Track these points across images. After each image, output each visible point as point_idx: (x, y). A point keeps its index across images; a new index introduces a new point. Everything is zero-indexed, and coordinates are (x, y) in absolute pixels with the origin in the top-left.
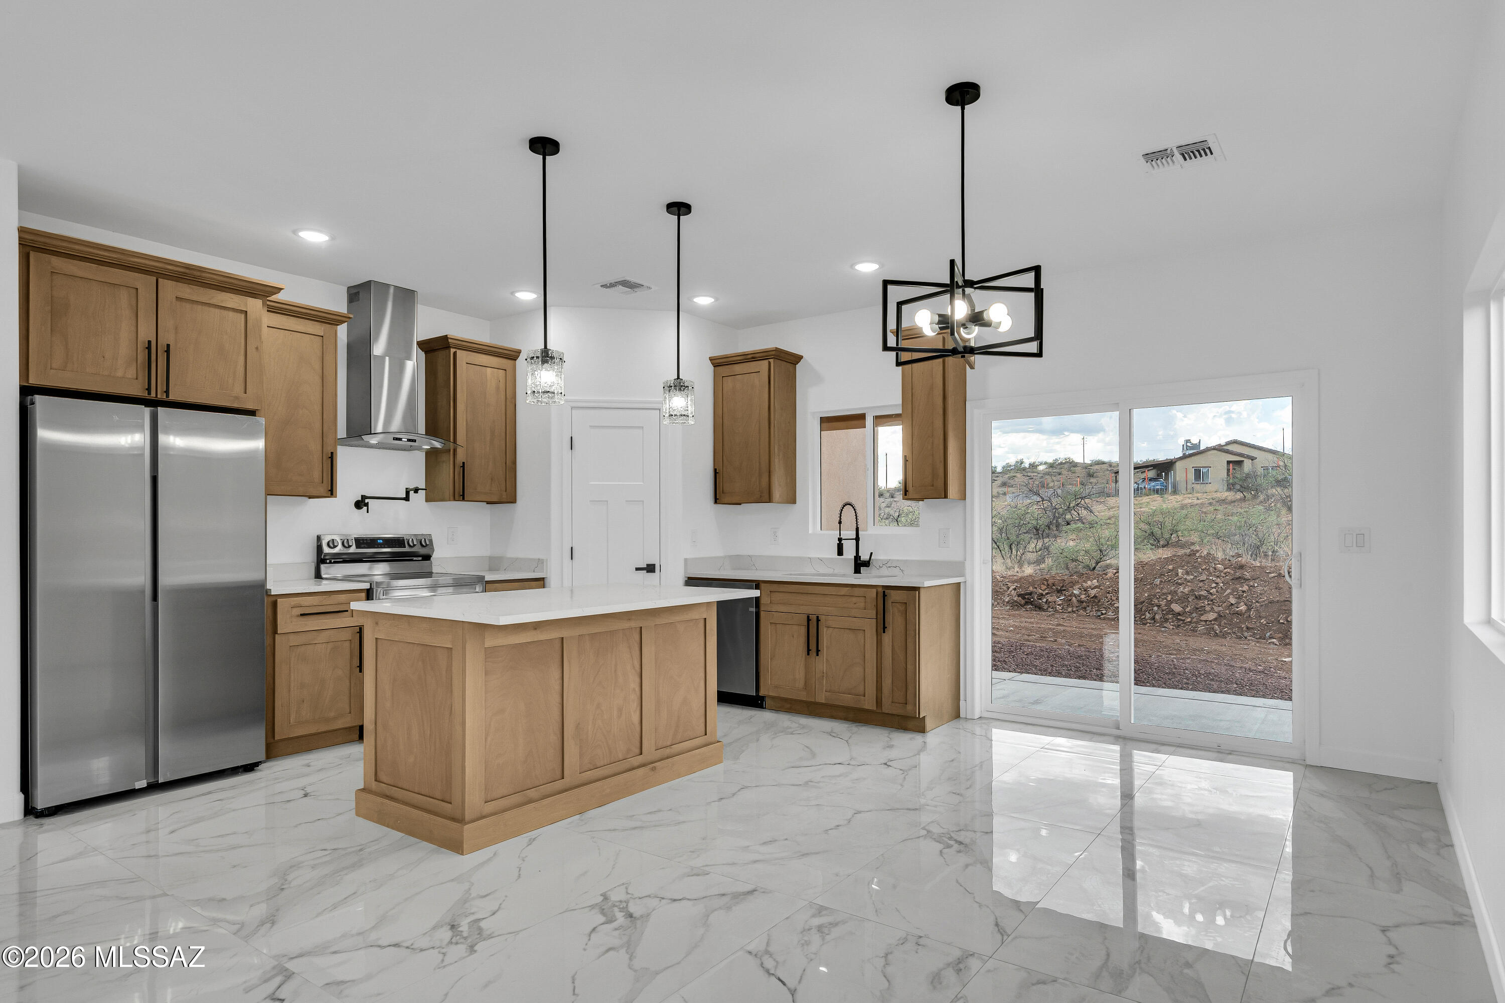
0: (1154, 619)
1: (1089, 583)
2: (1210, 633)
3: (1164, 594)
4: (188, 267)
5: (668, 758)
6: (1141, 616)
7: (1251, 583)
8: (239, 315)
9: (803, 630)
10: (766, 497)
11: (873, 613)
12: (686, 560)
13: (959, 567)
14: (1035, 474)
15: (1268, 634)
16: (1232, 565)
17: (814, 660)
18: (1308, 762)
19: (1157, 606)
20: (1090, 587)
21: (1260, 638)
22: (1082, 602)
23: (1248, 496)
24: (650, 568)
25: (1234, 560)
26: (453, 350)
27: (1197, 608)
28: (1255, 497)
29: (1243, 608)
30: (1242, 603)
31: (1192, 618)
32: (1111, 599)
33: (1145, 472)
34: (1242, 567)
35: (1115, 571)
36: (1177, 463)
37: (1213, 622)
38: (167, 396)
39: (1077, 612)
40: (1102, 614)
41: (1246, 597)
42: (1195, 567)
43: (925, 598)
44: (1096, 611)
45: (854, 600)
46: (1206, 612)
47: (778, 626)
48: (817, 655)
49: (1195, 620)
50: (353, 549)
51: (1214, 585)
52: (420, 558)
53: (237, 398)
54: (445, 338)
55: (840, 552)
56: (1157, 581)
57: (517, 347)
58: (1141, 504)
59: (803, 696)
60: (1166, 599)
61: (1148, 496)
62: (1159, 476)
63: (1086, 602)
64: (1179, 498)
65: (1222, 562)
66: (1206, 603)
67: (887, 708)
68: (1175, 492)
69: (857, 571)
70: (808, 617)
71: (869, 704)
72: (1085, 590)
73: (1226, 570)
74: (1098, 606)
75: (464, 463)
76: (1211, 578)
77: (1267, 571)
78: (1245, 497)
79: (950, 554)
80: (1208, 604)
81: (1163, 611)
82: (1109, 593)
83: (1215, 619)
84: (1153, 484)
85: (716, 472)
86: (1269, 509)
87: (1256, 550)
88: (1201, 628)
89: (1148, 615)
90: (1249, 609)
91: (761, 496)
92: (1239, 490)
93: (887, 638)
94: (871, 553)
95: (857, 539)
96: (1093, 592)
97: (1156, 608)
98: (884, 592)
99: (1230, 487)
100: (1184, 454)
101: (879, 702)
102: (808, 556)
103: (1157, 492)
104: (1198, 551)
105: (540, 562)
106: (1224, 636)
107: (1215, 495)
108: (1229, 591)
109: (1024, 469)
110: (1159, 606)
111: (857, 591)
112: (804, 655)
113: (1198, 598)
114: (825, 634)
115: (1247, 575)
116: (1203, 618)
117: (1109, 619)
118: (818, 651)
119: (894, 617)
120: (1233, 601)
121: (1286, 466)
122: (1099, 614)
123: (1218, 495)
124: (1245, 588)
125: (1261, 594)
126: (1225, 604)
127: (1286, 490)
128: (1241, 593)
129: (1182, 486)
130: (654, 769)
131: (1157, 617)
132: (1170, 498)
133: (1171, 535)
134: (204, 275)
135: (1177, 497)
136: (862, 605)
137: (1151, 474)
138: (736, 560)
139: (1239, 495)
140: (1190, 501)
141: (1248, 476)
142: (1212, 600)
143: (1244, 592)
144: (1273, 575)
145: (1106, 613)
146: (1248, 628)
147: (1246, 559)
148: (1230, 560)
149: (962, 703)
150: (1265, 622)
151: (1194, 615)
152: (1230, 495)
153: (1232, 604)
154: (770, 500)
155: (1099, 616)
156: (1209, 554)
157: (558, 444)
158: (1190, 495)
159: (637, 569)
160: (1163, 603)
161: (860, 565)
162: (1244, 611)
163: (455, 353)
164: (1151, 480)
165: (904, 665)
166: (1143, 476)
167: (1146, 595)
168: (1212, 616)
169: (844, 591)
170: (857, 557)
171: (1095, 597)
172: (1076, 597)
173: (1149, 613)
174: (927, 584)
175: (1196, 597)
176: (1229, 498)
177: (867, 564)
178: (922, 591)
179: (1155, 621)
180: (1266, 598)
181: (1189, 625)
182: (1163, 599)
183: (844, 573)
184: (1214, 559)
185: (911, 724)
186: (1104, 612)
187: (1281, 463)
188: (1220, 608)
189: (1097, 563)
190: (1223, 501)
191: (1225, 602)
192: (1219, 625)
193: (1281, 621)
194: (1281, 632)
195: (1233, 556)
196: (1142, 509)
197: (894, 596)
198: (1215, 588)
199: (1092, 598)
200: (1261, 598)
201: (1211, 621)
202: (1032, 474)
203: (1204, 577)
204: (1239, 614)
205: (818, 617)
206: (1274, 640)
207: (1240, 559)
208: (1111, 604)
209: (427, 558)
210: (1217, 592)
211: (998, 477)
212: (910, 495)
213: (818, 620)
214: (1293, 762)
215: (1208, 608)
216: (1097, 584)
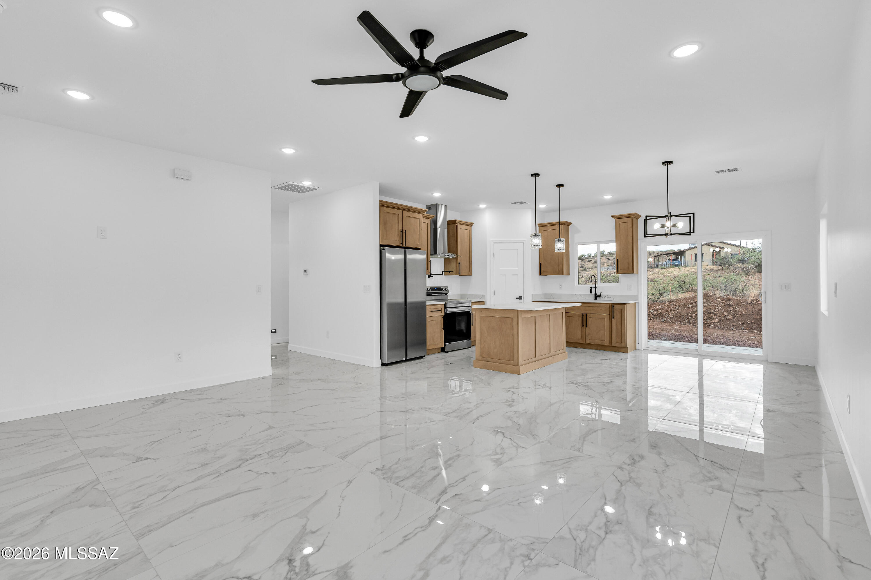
0: (690, 322)
1: (657, 307)
2: (716, 327)
3: (694, 312)
4: (409, 207)
5: (556, 355)
6: (683, 321)
7: (734, 307)
8: (417, 219)
9: (580, 319)
10: (560, 272)
11: (608, 313)
12: (532, 295)
13: (636, 297)
14: (611, 257)
15: (743, 328)
16: (725, 299)
17: (585, 329)
18: (769, 361)
19: (690, 317)
20: (658, 309)
21: (739, 329)
22: (655, 315)
23: (725, 268)
24: (520, 298)
25: (725, 297)
26: (456, 224)
27: (709, 318)
28: (728, 268)
29: (731, 317)
30: (730, 315)
31: (707, 322)
32: (668, 314)
33: (670, 256)
34: (729, 300)
35: (669, 302)
36: (686, 252)
37: (717, 323)
38: (405, 245)
39: (653, 320)
40: (665, 320)
41: (732, 313)
42: (708, 300)
43: (628, 307)
44: (661, 319)
45: (601, 308)
46: (713, 319)
47: (570, 317)
48: (587, 327)
49: (708, 322)
50: (430, 292)
51: (717, 308)
52: (444, 294)
53: (418, 245)
54: (455, 221)
55: (591, 292)
56: (690, 306)
57: (472, 222)
58: (669, 272)
59: (581, 341)
60: (694, 314)
61: (672, 268)
62: (677, 258)
63: (657, 315)
64: (688, 269)
65: (720, 298)
66: (714, 315)
67: (614, 344)
68: (686, 266)
69: (596, 299)
70: (583, 314)
71: (607, 343)
72: (656, 310)
73: (722, 301)
74: (663, 317)
75: (460, 262)
76: (715, 305)
77: (742, 302)
78: (723, 268)
79: (633, 292)
80: (715, 316)
81: (693, 319)
82: (667, 311)
83: (718, 322)
84: (674, 262)
85: (540, 265)
86: (737, 274)
87: (735, 293)
88: (711, 326)
89: (686, 321)
90: (734, 317)
91: (559, 273)
92: (720, 265)
93: (614, 321)
94: (601, 293)
95: (596, 288)
96: (660, 311)
97: (690, 318)
98: (613, 305)
99: (714, 263)
100: (690, 247)
101: (611, 342)
102: (575, 294)
103: (677, 266)
104: (708, 293)
105: (483, 296)
106: (723, 329)
107: (707, 267)
108: (724, 310)
109: (605, 255)
110: (691, 317)
111: (602, 305)
112: (581, 327)
113: (710, 313)
114: (589, 320)
115: (732, 303)
116: (712, 321)
117: (668, 322)
118: (587, 326)
119: (617, 314)
120: (726, 314)
121: (744, 253)
122: (663, 320)
123: (709, 267)
124: (732, 309)
125: (739, 311)
126: (722, 316)
127: (744, 265)
128: (729, 311)
129: (689, 263)
130: (553, 358)
131: (691, 321)
132: (684, 269)
133: (689, 286)
134: (412, 209)
135: (687, 268)
136: (604, 310)
137: (673, 257)
138: (546, 295)
139: (720, 267)
140: (694, 270)
141: (724, 258)
142: (716, 314)
143: (731, 310)
144: (744, 303)
145: (666, 320)
146: (733, 325)
147: (730, 297)
148: (723, 297)
149: (637, 344)
150: (741, 323)
151: (708, 320)
152: (715, 267)
153: (726, 316)
154: (562, 274)
155: (663, 321)
156: (713, 295)
157: (489, 255)
158: (694, 268)
159: (517, 298)
160: (693, 315)
161: (596, 297)
162: (731, 319)
163: (457, 225)
164: (673, 260)
165: (621, 330)
166: (668, 258)
167: (685, 312)
168: (717, 321)
169: (597, 305)
170: (596, 294)
171: (661, 313)
172: (652, 313)
173: (687, 319)
174: (630, 302)
175: (709, 313)
176: (715, 269)
177: (599, 296)
178: (627, 304)
179: (690, 323)
180: (741, 313)
181: (706, 325)
182: (693, 314)
183: (591, 299)
184: (716, 296)
185: (623, 350)
186: (665, 319)
187: (741, 252)
188: (720, 317)
189: (658, 299)
190: (711, 270)
191: (722, 315)
192: (720, 325)
193: (749, 322)
194: (749, 327)
195: (725, 295)
196: (670, 274)
197: (616, 307)
198: (717, 309)
199: (659, 313)
200: (739, 313)
201: (716, 323)
202: (610, 257)
203: (712, 304)
204: (729, 320)
205: (587, 314)
206: (745, 330)
207: (728, 297)
208: (668, 316)
209: (446, 294)
210: (718, 310)
211: (592, 259)
212: (619, 272)
213: (587, 315)
214: (763, 361)
215: (714, 317)
216: (661, 308)
